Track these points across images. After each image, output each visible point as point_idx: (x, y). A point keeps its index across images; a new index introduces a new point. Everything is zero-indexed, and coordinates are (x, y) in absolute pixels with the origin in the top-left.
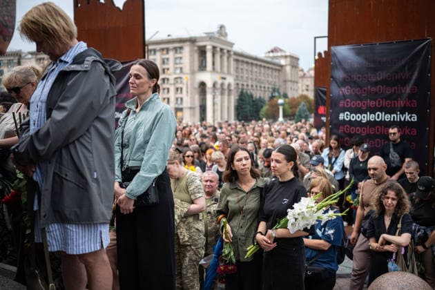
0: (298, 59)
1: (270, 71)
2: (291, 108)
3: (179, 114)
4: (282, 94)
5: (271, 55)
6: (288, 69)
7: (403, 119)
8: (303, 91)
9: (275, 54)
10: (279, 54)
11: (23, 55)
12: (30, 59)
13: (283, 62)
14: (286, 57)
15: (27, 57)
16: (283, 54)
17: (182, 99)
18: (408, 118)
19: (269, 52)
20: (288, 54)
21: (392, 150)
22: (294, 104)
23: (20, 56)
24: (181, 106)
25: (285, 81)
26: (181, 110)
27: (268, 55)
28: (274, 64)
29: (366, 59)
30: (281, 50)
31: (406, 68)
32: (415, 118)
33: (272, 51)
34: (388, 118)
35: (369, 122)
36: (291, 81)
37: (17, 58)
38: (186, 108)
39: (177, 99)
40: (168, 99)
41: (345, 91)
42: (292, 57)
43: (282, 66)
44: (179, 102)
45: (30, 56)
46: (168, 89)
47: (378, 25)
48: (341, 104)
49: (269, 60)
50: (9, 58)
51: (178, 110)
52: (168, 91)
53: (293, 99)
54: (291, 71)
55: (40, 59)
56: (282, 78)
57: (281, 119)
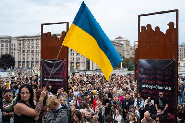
0: (129, 41)
1: (117, 46)
2: (126, 63)
3: (78, 65)
4: (122, 56)
5: (118, 39)
6: (125, 45)
7: (165, 89)
8: (131, 55)
9: (119, 39)
10: (121, 39)
11: (12, 38)
12: (15, 40)
13: (123, 43)
14: (124, 40)
15: (14, 39)
16: (123, 39)
17: (79, 58)
18: (167, 88)
19: (117, 38)
20: (125, 39)
21: (160, 101)
22: (127, 61)
23: (11, 39)
24: (79, 61)
25: (124, 51)
26: (79, 63)
27: (116, 40)
28: (119, 44)
29: (152, 65)
30: (122, 38)
31: (166, 70)
32: (170, 89)
33: (118, 38)
34: (160, 88)
35: (153, 89)
36: (126, 51)
37: (9, 39)
38: (81, 62)
39: (77, 58)
40: (73, 58)
41: (144, 76)
42: (126, 41)
43: (122, 44)
44: (78, 60)
45: (15, 39)
46: (73, 54)
47: (156, 53)
48: (143, 81)
49: (117, 42)
50: (6, 39)
51: (77, 63)
52: (73, 55)
53: (127, 59)
54: (126, 46)
55: (19, 40)
56: (122, 50)
57: (122, 68)
